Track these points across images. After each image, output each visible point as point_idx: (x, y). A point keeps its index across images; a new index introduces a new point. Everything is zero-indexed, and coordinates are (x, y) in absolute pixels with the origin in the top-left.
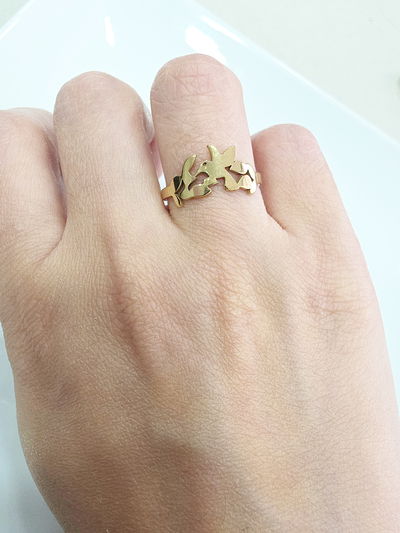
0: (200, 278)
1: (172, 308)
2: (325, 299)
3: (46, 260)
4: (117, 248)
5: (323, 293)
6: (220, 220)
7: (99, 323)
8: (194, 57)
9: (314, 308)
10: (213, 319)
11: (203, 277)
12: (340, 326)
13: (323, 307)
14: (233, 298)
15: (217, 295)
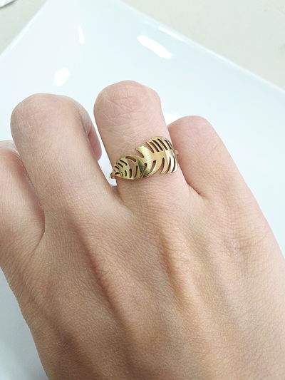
0: (149, 245)
1: (134, 271)
2: (234, 240)
3: (37, 250)
4: (87, 236)
5: (232, 236)
6: (158, 201)
7: (85, 288)
8: (123, 84)
9: (229, 248)
10: (164, 272)
11: (151, 243)
12: (247, 258)
13: (234, 246)
14: (174, 255)
15: (162, 254)
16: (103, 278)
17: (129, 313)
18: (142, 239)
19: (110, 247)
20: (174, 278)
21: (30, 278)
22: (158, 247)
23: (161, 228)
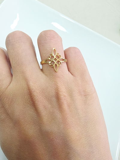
14: (61, 93)
15: (57, 93)
16: (34, 98)
17: (42, 112)
18: (50, 86)
19: (38, 87)
20: (60, 101)
21: (4, 98)
22: (55, 90)
23: (57, 83)
